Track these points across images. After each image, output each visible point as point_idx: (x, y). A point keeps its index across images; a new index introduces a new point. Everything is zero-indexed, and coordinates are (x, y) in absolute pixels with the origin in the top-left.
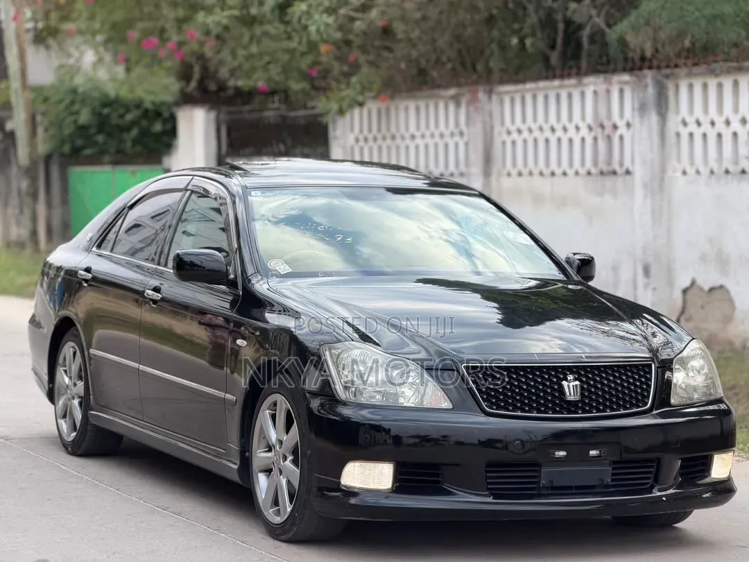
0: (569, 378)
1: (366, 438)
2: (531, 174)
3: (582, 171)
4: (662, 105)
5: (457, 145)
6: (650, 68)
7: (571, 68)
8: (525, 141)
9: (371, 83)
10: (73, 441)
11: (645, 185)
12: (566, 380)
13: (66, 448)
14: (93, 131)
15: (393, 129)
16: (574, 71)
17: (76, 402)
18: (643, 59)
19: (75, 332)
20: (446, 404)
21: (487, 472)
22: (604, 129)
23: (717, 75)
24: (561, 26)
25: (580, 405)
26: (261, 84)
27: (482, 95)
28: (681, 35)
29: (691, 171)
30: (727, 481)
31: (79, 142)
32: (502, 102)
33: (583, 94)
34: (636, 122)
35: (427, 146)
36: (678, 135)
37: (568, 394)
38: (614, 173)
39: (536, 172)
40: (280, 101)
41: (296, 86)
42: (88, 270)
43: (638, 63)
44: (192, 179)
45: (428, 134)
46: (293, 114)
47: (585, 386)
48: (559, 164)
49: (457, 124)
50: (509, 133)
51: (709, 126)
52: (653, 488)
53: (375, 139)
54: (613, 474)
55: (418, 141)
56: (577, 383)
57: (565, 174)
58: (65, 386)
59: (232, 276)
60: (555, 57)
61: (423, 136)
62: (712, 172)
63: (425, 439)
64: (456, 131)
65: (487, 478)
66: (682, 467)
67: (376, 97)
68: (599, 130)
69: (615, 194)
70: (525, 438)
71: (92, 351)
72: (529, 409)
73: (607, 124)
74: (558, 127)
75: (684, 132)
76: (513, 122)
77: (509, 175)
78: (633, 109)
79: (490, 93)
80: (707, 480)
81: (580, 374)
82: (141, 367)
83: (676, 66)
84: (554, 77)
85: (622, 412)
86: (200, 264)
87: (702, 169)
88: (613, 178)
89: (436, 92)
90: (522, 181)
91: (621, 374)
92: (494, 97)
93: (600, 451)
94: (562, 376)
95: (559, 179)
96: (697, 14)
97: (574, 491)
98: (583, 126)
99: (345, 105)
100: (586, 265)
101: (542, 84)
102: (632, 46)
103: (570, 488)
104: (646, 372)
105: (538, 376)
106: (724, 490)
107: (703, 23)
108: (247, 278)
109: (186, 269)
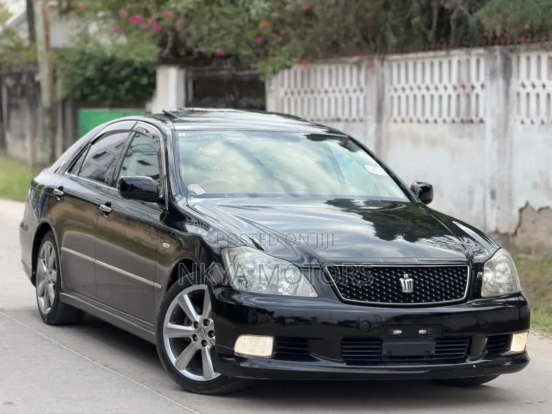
0: (405, 276)
1: (253, 318)
2: (411, 121)
3: (448, 120)
4: (507, 72)
5: (358, 99)
6: (500, 44)
7: (442, 43)
8: (407, 97)
9: (296, 52)
10: (48, 314)
11: (493, 131)
12: (403, 277)
13: (44, 319)
14: (96, 83)
15: (312, 86)
16: (444, 45)
17: (51, 285)
18: (495, 37)
19: (52, 234)
20: (313, 294)
21: (342, 344)
22: (465, 89)
23: (548, 51)
24: (436, 12)
25: (413, 296)
26: (219, 51)
27: (376, 62)
28: (523, 20)
29: (527, 121)
30: (523, 353)
31: (87, 91)
32: (391, 67)
33: (450, 62)
34: (488, 84)
35: (336, 99)
36: (518, 94)
37: (404, 288)
38: (472, 121)
39: (415, 119)
40: (231, 64)
41: (244, 52)
42: (61, 188)
43: (490, 40)
44: (136, 123)
45: (337, 90)
46: (240, 73)
47: (417, 282)
48: (432, 113)
49: (358, 83)
50: (396, 90)
51: (541, 88)
52: (466, 359)
53: (299, 93)
54: (436, 348)
55: (330, 95)
56: (411, 280)
57: (436, 121)
58: (43, 273)
59: (161, 196)
60: (431, 34)
61: (334, 91)
62: (542, 123)
63: (298, 320)
64: (358, 88)
65: (342, 349)
66: (489, 343)
67: (300, 62)
68: (461, 89)
69: (471, 137)
70: (372, 319)
71: (62, 248)
72: (375, 299)
73: (468, 85)
74: (432, 87)
75: (523, 92)
76: (399, 82)
77: (395, 121)
78: (486, 74)
79: (383, 60)
80: (507, 353)
81: (413, 274)
82: (98, 262)
83: (519, 43)
84: (430, 50)
85: (444, 301)
86: (138, 187)
87: (535, 120)
88: (470, 125)
89: (343, 59)
90: (404, 126)
91: (444, 273)
92: (386, 64)
93: (427, 330)
94: (400, 275)
95: (432, 125)
96: (536, 5)
97: (407, 360)
98: (449, 86)
99: (277, 68)
100: (426, 192)
101: (420, 55)
102: (486, 28)
103: (404, 357)
104: (463, 273)
105: (382, 274)
106: (520, 360)
107: (540, 11)
108: (172, 197)
109: (128, 190)
